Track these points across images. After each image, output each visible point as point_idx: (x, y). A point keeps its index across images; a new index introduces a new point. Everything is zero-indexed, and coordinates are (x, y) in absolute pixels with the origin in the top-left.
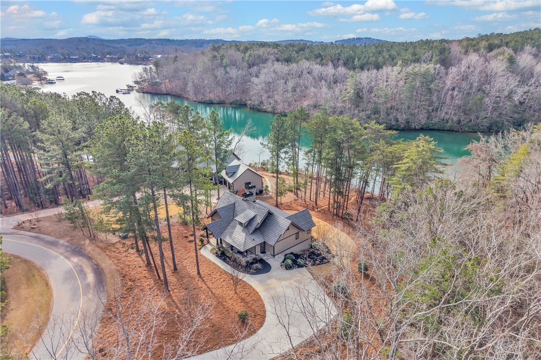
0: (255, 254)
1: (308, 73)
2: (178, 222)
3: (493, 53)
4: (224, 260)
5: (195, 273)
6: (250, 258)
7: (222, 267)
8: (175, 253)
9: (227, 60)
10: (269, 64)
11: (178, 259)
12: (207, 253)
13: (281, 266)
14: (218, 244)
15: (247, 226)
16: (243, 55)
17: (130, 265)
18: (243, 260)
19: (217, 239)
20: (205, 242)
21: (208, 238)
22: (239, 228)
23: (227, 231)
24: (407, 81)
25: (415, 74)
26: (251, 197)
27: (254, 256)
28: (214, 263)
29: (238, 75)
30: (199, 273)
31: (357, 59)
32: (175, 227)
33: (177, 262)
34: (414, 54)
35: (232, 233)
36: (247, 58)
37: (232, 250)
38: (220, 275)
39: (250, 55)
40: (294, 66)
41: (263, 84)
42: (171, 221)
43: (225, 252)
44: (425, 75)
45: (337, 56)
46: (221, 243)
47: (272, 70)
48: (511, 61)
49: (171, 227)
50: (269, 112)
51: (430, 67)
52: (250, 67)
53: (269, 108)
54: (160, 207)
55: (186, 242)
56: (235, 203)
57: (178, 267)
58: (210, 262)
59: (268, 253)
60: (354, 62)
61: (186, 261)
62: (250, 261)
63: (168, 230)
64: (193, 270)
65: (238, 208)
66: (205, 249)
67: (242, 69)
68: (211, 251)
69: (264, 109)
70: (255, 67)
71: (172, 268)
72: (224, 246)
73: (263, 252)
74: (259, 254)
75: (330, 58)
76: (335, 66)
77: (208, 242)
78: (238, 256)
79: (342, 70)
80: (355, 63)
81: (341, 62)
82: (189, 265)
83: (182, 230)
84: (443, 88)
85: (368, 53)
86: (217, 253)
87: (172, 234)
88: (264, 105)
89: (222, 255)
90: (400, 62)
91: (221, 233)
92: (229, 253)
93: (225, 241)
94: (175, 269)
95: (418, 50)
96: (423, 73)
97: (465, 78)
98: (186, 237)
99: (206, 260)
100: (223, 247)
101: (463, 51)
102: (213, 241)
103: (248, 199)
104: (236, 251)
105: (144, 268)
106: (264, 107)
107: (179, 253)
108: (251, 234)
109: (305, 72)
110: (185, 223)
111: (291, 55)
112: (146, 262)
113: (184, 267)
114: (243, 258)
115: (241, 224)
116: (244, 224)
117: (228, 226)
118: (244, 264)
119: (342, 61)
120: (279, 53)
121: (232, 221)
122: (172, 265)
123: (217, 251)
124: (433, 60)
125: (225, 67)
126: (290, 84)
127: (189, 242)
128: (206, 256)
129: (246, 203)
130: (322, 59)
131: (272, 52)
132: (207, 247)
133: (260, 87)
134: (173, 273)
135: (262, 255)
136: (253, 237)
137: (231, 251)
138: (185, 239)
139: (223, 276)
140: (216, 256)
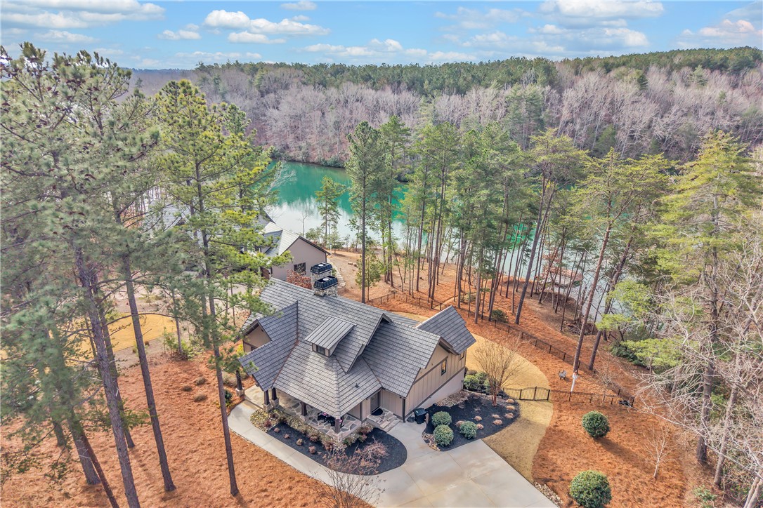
0: (361, 419)
1: (358, 101)
2: (163, 355)
3: (613, 74)
4: (290, 442)
5: (223, 491)
6: (350, 431)
7: (288, 461)
8: (164, 437)
9: (226, 84)
10: (293, 89)
11: (174, 453)
12: (244, 425)
13: (427, 442)
14: (267, 402)
15: (334, 354)
16: (250, 77)
17: (31, 498)
18: (337, 438)
19: (267, 392)
20: (235, 397)
21: (241, 389)
22: (315, 361)
23: (289, 369)
24: (508, 109)
25: (519, 99)
26: (333, 289)
27: (358, 424)
28: (267, 454)
29: (245, 106)
30: (235, 491)
31: (427, 82)
32: (159, 367)
33: (171, 465)
34: (510, 74)
35: (302, 373)
36: (256, 82)
37: (305, 413)
38: (290, 488)
39: (262, 78)
40: (332, 92)
41: (288, 119)
42: (150, 352)
43: (289, 421)
44: (532, 100)
45: (396, 77)
46: (275, 398)
47: (299, 97)
48: (642, 82)
49: (151, 369)
50: (299, 162)
51: (537, 89)
52: (262, 96)
53: (298, 156)
54: (116, 325)
55: (187, 401)
56: (297, 303)
57: (176, 480)
58: (258, 450)
59: (388, 412)
60: (423, 86)
61: (196, 457)
62: (354, 438)
63: (141, 377)
64: (219, 483)
65: (305, 315)
66: (237, 417)
67: (251, 99)
68: (252, 419)
69: (291, 157)
70: (272, 95)
71: (161, 484)
72: (281, 404)
73: (378, 412)
74: (369, 417)
75: (385, 81)
76: (397, 90)
77: (243, 397)
78: (321, 427)
79: (407, 97)
80: (425, 87)
81: (403, 86)
82: (204, 468)
83: (176, 373)
84: (558, 119)
85: (440, 75)
86: (269, 425)
87: (154, 387)
88: (291, 151)
89: (282, 428)
90: (494, 83)
91: (275, 376)
92: (299, 423)
93: (285, 394)
94: (170, 487)
95: (512, 69)
96: (531, 97)
97: (585, 105)
98: (188, 389)
99: (247, 445)
100: (279, 408)
101: (573, 71)
102: (255, 393)
103: (327, 292)
104: (314, 415)
105: (78, 498)
106: (292, 154)
107: (174, 436)
108: (348, 373)
109: (352, 99)
110: (181, 356)
111: (324, 78)
112: (84, 478)
113: (192, 475)
114: (337, 431)
115: (319, 350)
116: (329, 350)
117: (288, 356)
118: (342, 447)
119: (405, 84)
120: (306, 76)
121: (296, 344)
122: (157, 472)
123: (267, 419)
124: (539, 80)
125: (223, 95)
126: (331, 118)
127: (197, 400)
128: (245, 436)
129: (323, 302)
130: (374, 83)
131: (296, 74)
132: (240, 411)
133: (280, 124)
134: (164, 499)
135: (376, 419)
136: (354, 379)
137: (302, 418)
138: (184, 393)
139: (299, 488)
140: (268, 432)
